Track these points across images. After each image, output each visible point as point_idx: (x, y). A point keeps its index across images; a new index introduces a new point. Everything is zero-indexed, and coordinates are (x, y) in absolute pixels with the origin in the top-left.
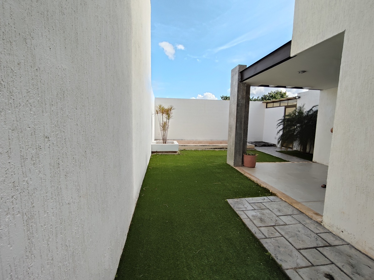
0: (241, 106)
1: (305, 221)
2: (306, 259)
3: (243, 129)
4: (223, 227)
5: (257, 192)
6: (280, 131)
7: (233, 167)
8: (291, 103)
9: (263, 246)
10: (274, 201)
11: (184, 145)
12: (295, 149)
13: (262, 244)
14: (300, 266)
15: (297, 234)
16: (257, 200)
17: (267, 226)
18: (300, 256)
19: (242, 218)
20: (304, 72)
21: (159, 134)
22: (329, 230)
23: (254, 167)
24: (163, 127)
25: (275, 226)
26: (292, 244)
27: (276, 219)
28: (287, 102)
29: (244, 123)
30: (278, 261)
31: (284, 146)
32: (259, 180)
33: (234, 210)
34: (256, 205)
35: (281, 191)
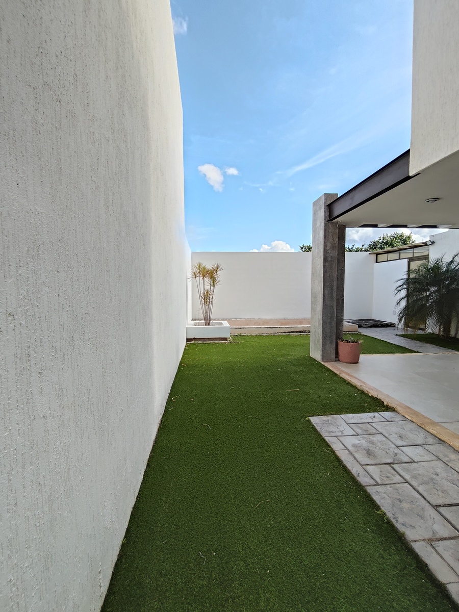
0: (331, 261)
1: (448, 457)
2: (451, 523)
3: (335, 300)
4: (303, 465)
5: (362, 404)
6: (401, 300)
7: (321, 362)
8: (418, 252)
9: (372, 498)
10: (391, 420)
11: (240, 327)
12: (430, 331)
13: (370, 495)
14: (438, 536)
15: (432, 479)
16: (361, 419)
17: (379, 464)
18: (438, 517)
19: (335, 449)
20: (436, 199)
21: (199, 311)
23: (358, 363)
24: (204, 299)
25: (393, 463)
26: (423, 497)
27: (395, 452)
28: (411, 251)
29: (337, 288)
30: (399, 526)
31: (409, 327)
32: (365, 384)
33: (321, 435)
34: (360, 427)
35: (404, 403)
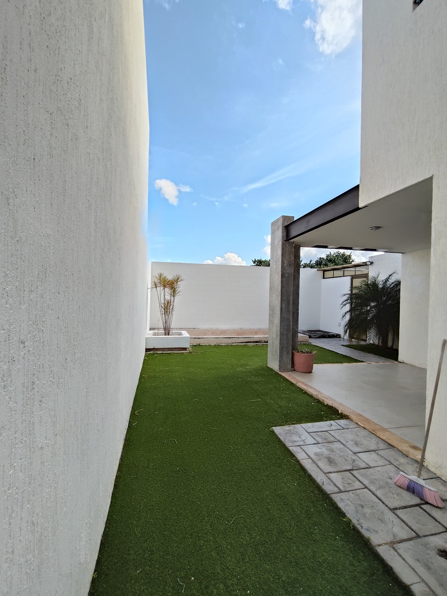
0: (288, 277)
1: (398, 461)
2: (407, 525)
3: (291, 313)
4: (271, 476)
5: (319, 413)
6: (346, 313)
7: (278, 372)
8: (362, 271)
9: (337, 505)
10: (347, 427)
11: (198, 337)
12: (371, 342)
13: (335, 503)
14: (398, 539)
15: (387, 483)
16: (320, 427)
17: (340, 471)
18: (396, 521)
19: (299, 459)
20: (378, 228)
21: (159, 320)
22: (435, 474)
23: (311, 372)
24: (164, 309)
25: (352, 470)
26: (382, 501)
27: (353, 459)
29: (293, 302)
30: (364, 532)
31: (353, 338)
32: (321, 394)
33: (285, 445)
34: (319, 436)
35: (356, 410)
